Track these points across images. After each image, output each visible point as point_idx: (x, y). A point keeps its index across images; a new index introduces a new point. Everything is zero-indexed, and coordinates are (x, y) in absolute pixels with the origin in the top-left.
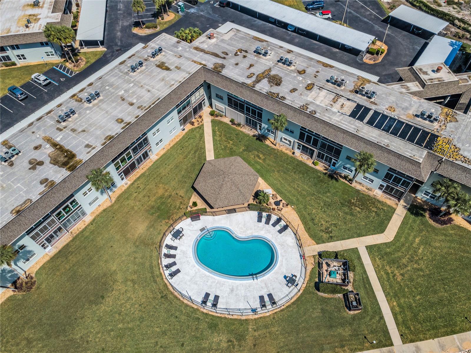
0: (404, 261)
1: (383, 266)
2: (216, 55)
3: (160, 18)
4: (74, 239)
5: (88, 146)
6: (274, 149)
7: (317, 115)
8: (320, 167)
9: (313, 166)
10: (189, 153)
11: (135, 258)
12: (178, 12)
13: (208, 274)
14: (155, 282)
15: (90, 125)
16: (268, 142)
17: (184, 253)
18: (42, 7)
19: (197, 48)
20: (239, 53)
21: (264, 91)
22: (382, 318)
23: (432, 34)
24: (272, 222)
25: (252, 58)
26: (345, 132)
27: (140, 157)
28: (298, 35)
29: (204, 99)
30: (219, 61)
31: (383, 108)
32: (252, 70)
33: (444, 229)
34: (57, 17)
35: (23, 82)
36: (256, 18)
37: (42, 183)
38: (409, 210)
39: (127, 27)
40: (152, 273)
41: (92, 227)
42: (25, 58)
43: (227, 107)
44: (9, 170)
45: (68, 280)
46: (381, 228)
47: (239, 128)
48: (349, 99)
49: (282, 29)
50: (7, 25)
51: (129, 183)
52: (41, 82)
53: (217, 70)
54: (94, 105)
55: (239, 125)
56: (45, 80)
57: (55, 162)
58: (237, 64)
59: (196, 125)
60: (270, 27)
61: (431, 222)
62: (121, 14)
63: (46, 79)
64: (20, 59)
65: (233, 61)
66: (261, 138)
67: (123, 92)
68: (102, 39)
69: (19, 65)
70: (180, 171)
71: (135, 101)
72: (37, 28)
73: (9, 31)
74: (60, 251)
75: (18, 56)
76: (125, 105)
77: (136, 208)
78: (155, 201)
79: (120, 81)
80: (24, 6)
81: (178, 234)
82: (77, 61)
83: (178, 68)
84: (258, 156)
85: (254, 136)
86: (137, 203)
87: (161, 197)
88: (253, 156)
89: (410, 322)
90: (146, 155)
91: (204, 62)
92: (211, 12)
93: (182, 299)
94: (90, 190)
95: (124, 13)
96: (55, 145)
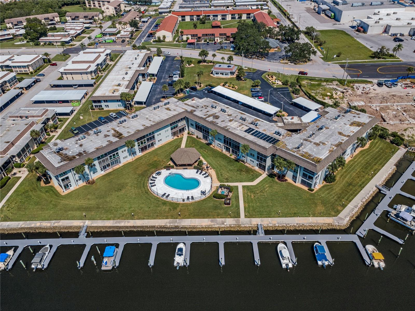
0: (258, 192)
1: (247, 192)
2: (193, 107)
3: (176, 96)
4: (114, 171)
5: (128, 132)
6: (214, 149)
7: (230, 130)
8: (233, 157)
9: (230, 156)
10: (173, 147)
11: (138, 180)
12: (186, 94)
13: (167, 187)
14: (144, 188)
15: (131, 126)
16: (211, 146)
17: (159, 180)
18: (121, 86)
19: (185, 104)
20: (204, 107)
21: (210, 121)
22: (239, 208)
23: (311, 110)
24: (203, 173)
25: (209, 109)
26: (240, 137)
27: (150, 144)
28: (244, 107)
29: (186, 127)
30: (194, 109)
31: (261, 130)
32: (207, 113)
33: (281, 183)
34: (127, 91)
35: (105, 116)
36: (225, 98)
37: (107, 141)
38: (268, 175)
39: (159, 98)
40: (144, 185)
41: (122, 168)
42: (108, 107)
43: (195, 130)
44: (97, 137)
45: (108, 183)
46: (252, 180)
47: (200, 140)
48: (246, 126)
49: (236, 104)
50: (104, 92)
51: (142, 155)
52: (113, 116)
53: (191, 112)
54: (134, 120)
55: (200, 138)
56: (114, 116)
57: (114, 136)
58: (201, 111)
59: (180, 137)
60: (231, 102)
61: (277, 180)
62: (157, 93)
63: (116, 115)
64: (106, 107)
65: (200, 109)
66: (209, 144)
67: (148, 116)
68: (145, 101)
69: (105, 110)
70: (167, 153)
71: (152, 120)
72: (117, 94)
73: (105, 94)
74: (107, 174)
75: (106, 106)
76: (148, 121)
77: (143, 163)
78: (152, 162)
79: (148, 113)
80: (113, 85)
81: (159, 174)
82: (131, 109)
83: (174, 110)
84: (205, 151)
85: (206, 143)
86: (144, 162)
87: (155, 161)
88: (202, 151)
89: (251, 211)
90: (152, 144)
91: (187, 109)
92: (202, 95)
93: (154, 194)
94: (125, 151)
95: (159, 92)
96: (115, 131)
